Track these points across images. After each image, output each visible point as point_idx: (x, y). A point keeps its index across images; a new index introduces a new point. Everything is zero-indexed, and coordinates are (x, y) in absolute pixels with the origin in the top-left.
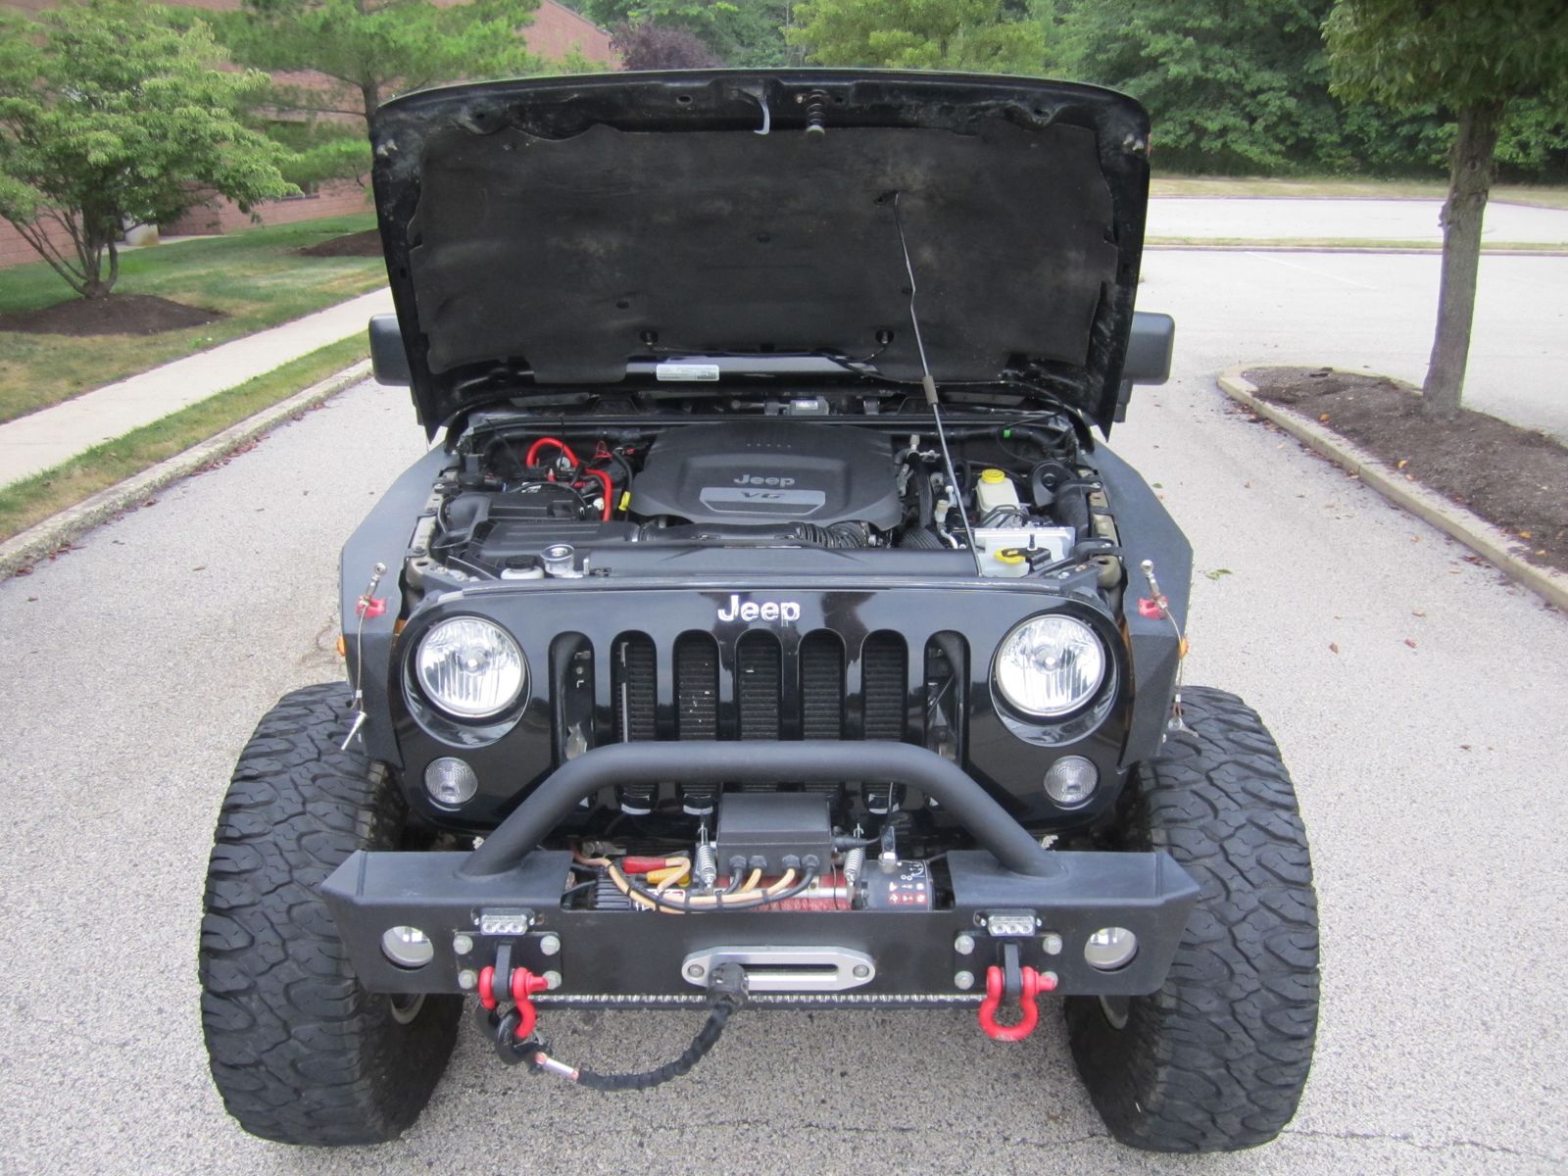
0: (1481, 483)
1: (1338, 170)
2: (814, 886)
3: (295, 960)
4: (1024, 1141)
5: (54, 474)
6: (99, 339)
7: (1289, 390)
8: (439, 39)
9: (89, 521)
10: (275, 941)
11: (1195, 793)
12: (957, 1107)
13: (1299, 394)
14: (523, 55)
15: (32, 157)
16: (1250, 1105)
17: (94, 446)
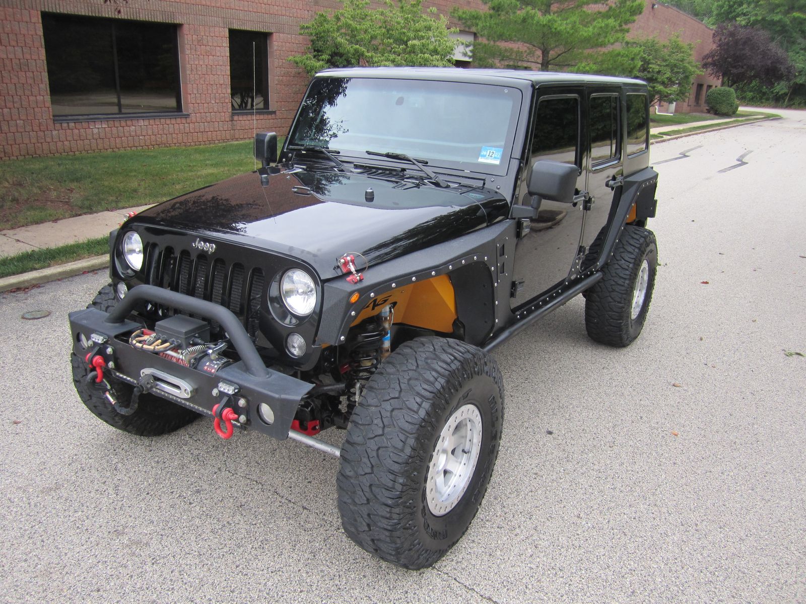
8: (579, 28)
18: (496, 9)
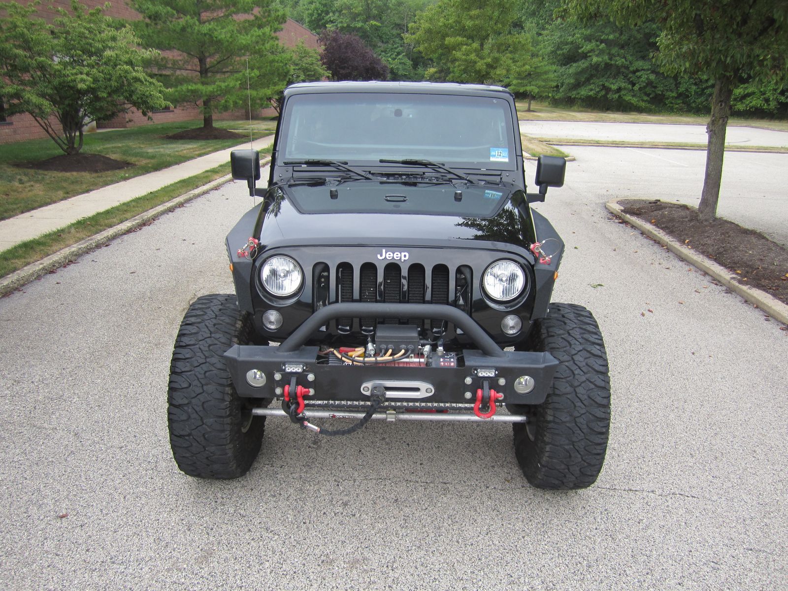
0: (721, 250)
1: (675, 110)
2: (412, 357)
3: (207, 393)
4: (495, 488)
5: (63, 231)
6: (75, 173)
7: (638, 209)
8: (237, 36)
9: (80, 252)
10: (199, 385)
11: (562, 338)
12: (468, 476)
13: (643, 211)
14: (277, 45)
15: (46, 87)
16: (583, 462)
17: (80, 220)
18: (153, 17)
